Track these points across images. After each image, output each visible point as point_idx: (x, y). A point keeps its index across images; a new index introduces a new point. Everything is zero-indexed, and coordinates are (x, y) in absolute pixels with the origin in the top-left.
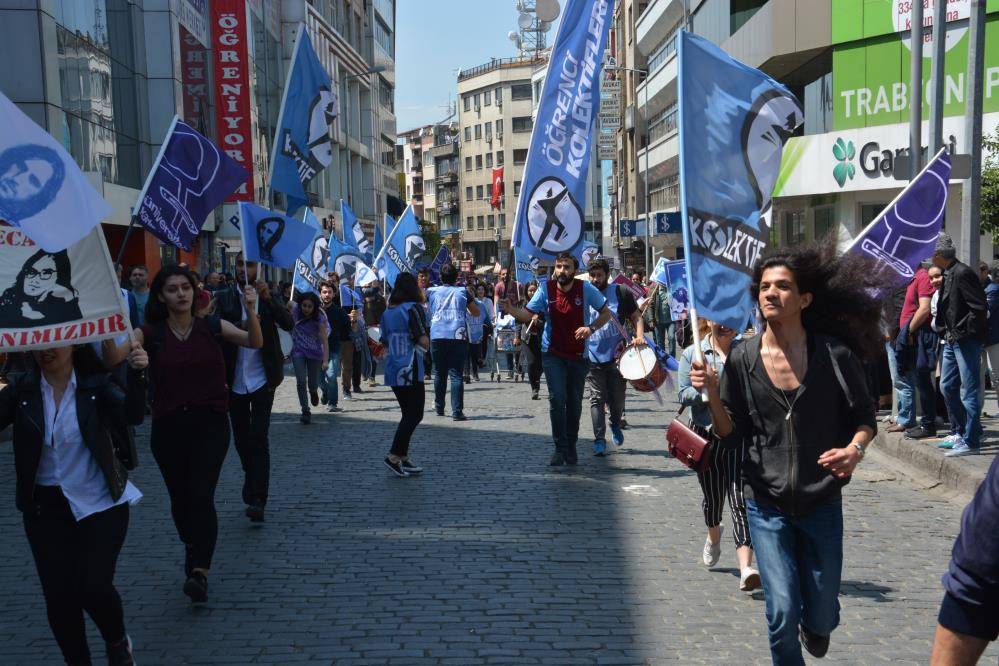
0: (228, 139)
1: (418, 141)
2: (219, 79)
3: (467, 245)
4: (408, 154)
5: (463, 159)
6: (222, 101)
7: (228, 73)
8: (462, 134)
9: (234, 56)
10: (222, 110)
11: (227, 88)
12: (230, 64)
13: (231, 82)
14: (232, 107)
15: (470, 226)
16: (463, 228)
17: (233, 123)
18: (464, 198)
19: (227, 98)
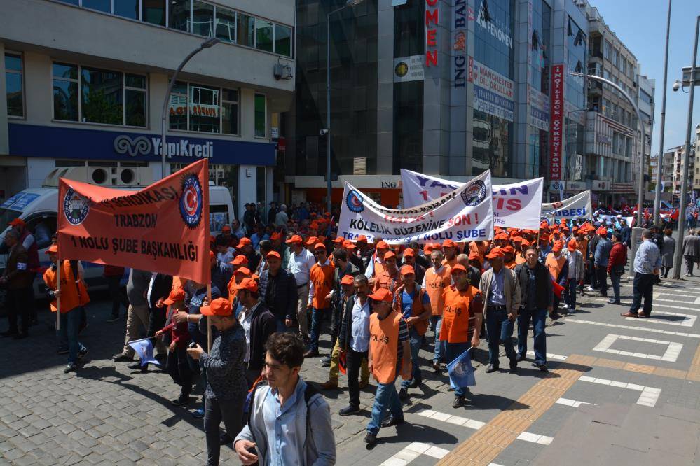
0: (554, 160)
1: (680, 150)
2: (552, 141)
3: (695, 190)
4: (676, 155)
5: (696, 157)
6: (553, 148)
7: (555, 139)
8: (697, 148)
9: (558, 134)
10: (552, 150)
11: (555, 143)
12: (557, 136)
13: (556, 142)
14: (556, 149)
15: (697, 182)
16: (694, 184)
17: (556, 154)
18: (695, 172)
19: (554, 147)
